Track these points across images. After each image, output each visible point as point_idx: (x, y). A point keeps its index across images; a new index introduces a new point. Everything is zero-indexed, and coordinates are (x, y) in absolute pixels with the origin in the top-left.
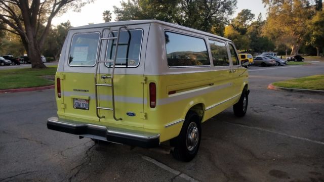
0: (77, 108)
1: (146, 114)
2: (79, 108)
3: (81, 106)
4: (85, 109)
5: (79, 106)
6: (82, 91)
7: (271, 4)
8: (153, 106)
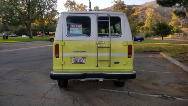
0: (75, 63)
1: (127, 62)
2: (77, 62)
3: (79, 61)
4: (82, 63)
5: (77, 61)
6: (81, 52)
7: (69, 8)
8: (130, 57)
